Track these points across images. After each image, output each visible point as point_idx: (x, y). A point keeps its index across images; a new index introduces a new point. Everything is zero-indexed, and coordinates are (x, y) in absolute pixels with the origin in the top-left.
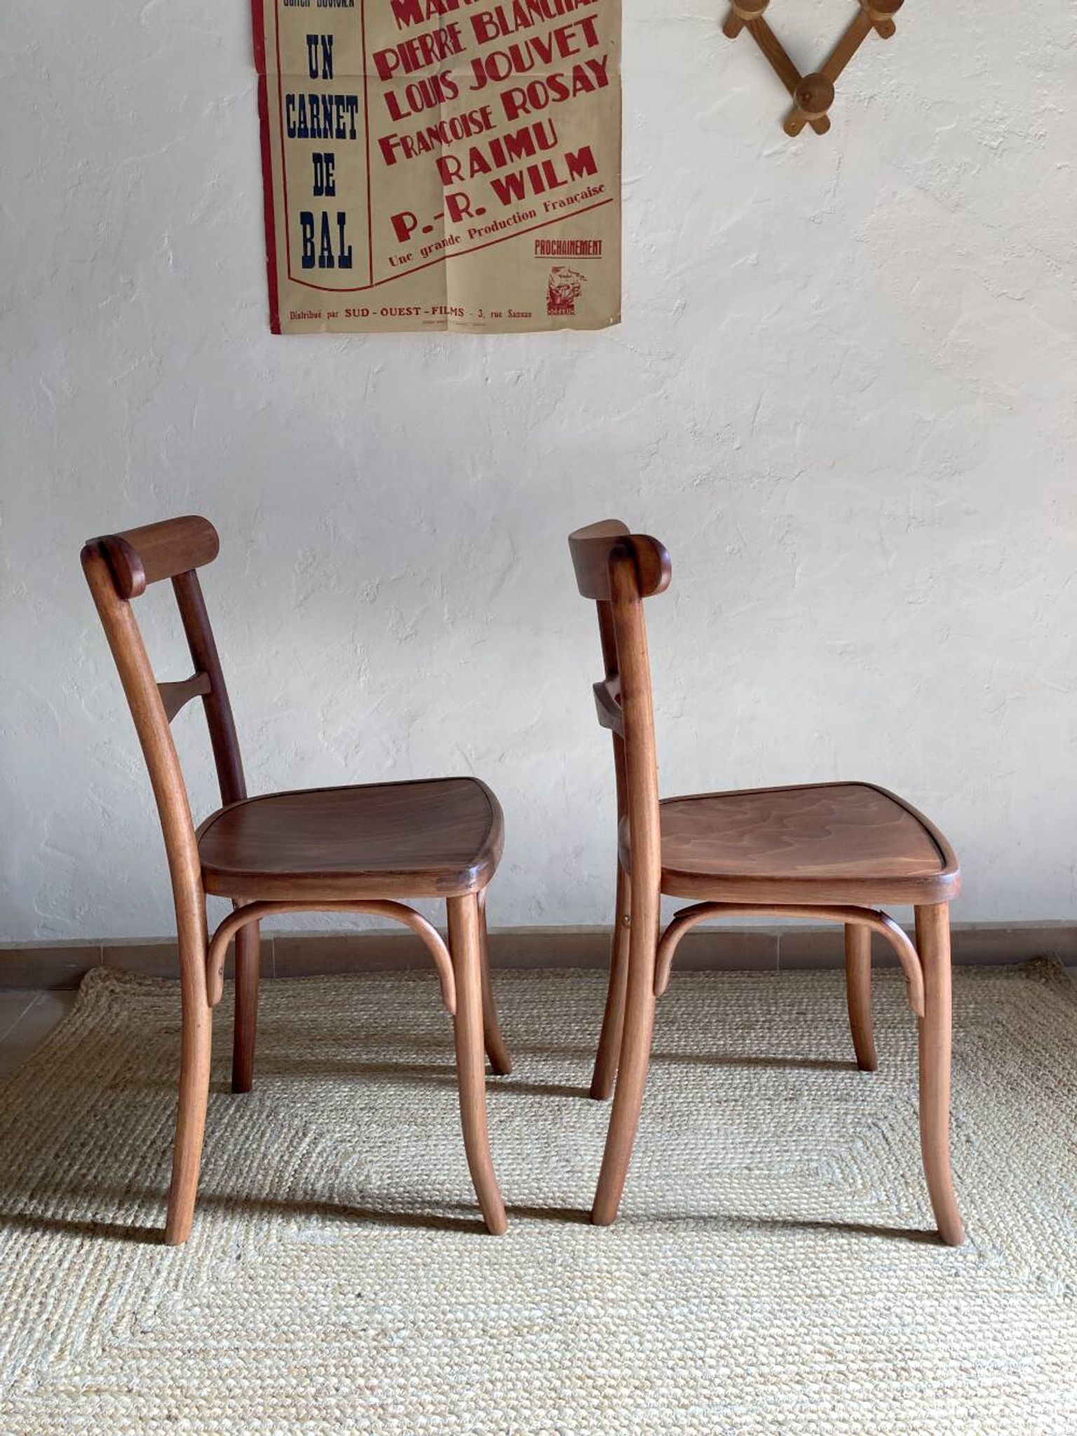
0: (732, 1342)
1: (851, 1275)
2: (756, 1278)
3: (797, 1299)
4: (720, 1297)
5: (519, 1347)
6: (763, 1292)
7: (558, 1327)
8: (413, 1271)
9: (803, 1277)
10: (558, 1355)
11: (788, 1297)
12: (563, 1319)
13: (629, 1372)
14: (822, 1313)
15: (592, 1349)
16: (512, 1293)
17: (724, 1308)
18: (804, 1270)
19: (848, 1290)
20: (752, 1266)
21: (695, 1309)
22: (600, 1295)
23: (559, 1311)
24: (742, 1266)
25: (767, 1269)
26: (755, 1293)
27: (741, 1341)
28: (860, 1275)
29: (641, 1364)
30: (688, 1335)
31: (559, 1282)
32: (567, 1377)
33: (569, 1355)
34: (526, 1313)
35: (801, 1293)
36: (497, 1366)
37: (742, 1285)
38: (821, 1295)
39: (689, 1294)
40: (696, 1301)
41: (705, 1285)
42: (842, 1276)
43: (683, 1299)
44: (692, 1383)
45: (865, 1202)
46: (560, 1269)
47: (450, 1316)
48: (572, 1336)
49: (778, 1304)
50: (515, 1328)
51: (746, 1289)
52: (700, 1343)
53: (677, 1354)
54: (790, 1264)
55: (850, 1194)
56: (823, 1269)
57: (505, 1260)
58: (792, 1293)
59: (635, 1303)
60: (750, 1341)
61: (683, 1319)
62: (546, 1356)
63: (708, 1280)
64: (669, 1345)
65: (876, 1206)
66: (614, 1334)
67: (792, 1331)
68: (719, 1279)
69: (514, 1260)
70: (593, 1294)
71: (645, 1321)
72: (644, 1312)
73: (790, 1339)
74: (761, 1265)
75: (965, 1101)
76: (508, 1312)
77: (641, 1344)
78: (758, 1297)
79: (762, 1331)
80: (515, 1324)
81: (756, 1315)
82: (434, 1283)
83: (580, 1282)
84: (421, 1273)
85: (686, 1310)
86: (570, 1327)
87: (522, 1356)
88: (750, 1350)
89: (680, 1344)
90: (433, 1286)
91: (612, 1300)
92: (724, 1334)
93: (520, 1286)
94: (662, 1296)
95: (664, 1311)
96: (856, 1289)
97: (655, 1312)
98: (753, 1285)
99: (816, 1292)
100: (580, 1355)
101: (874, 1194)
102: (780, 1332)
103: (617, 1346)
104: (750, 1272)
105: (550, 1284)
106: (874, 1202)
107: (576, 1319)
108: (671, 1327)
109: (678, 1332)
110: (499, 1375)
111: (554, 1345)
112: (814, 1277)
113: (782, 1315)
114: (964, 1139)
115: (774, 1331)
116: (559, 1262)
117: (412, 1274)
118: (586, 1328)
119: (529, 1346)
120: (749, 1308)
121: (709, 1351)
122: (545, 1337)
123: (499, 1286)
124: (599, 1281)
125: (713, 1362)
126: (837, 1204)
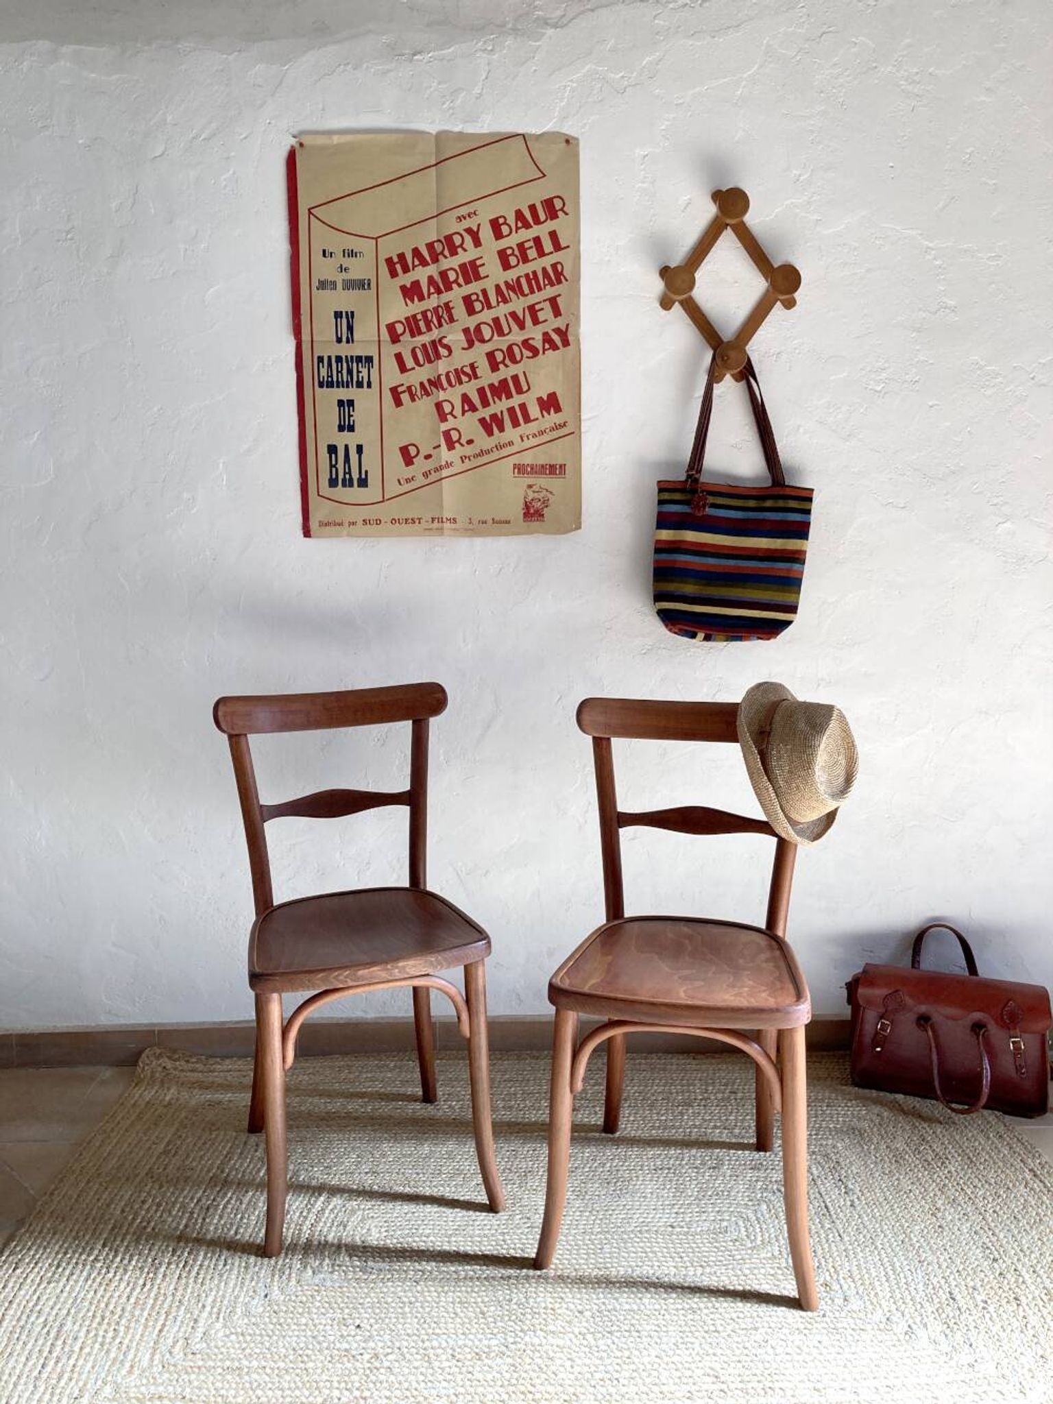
0: (642, 1367)
1: (741, 1315)
2: (667, 1317)
3: (697, 1334)
4: (638, 1331)
5: (479, 1369)
6: (671, 1328)
7: (509, 1353)
8: (401, 1308)
9: (704, 1316)
10: (507, 1376)
11: (691, 1332)
12: (513, 1347)
13: (561, 1389)
14: (714, 1344)
15: (534, 1371)
16: (477, 1326)
17: (638, 1340)
18: (706, 1311)
19: (737, 1326)
20: (665, 1307)
21: (616, 1340)
22: (545, 1328)
23: (511, 1340)
24: (657, 1307)
25: (677, 1310)
26: (664, 1329)
27: (649, 1367)
28: (749, 1315)
29: (570, 1383)
30: (609, 1361)
31: (514, 1317)
32: (513, 1392)
33: (516, 1375)
34: (486, 1342)
35: (700, 1329)
36: (461, 1383)
37: (656, 1323)
38: (716, 1331)
39: (613, 1329)
40: (618, 1334)
41: (626, 1322)
42: (734, 1316)
43: (609, 1332)
44: (608, 1397)
45: (763, 1255)
46: (515, 1307)
47: (427, 1344)
48: (519, 1360)
49: (682, 1338)
50: (477, 1354)
51: (658, 1326)
52: (617, 1368)
53: (597, 1376)
54: (695, 1306)
55: (750, 1248)
56: (720, 1310)
57: (473, 1300)
58: (693, 1329)
59: (571, 1335)
60: (656, 1366)
61: (606, 1348)
62: (499, 1376)
63: (629, 1317)
64: (593, 1368)
65: (770, 1259)
66: (551, 1359)
67: (690, 1360)
68: (638, 1317)
69: (479, 1300)
70: (538, 1327)
71: (577, 1349)
72: (578, 1343)
73: (687, 1365)
74: (672, 1306)
75: (855, 1172)
76: (473, 1341)
77: (572, 1367)
78: (667, 1332)
79: (666, 1359)
80: (477, 1351)
81: (664, 1347)
82: (416, 1317)
83: (530, 1317)
84: (407, 1309)
85: (609, 1342)
86: (518, 1353)
87: (480, 1376)
88: (655, 1373)
89: (602, 1368)
90: (416, 1320)
91: (553, 1332)
92: (636, 1360)
93: (483, 1320)
94: (592, 1330)
95: (593, 1343)
96: (744, 1326)
97: (585, 1343)
98: (664, 1323)
99: (712, 1328)
100: (524, 1375)
101: (770, 1249)
102: (679, 1359)
103: (553, 1368)
104: (662, 1312)
105: (506, 1318)
106: (769, 1255)
107: (524, 1347)
108: (596, 1354)
109: (601, 1358)
110: (462, 1390)
111: (506, 1368)
112: (712, 1316)
113: (684, 1346)
114: (849, 1203)
115: (675, 1359)
116: (514, 1301)
117: (400, 1310)
118: (531, 1354)
119: (486, 1368)
120: (658, 1341)
121: (624, 1373)
122: (499, 1361)
123: (467, 1321)
124: (544, 1316)
125: (626, 1382)
126: (739, 1257)
